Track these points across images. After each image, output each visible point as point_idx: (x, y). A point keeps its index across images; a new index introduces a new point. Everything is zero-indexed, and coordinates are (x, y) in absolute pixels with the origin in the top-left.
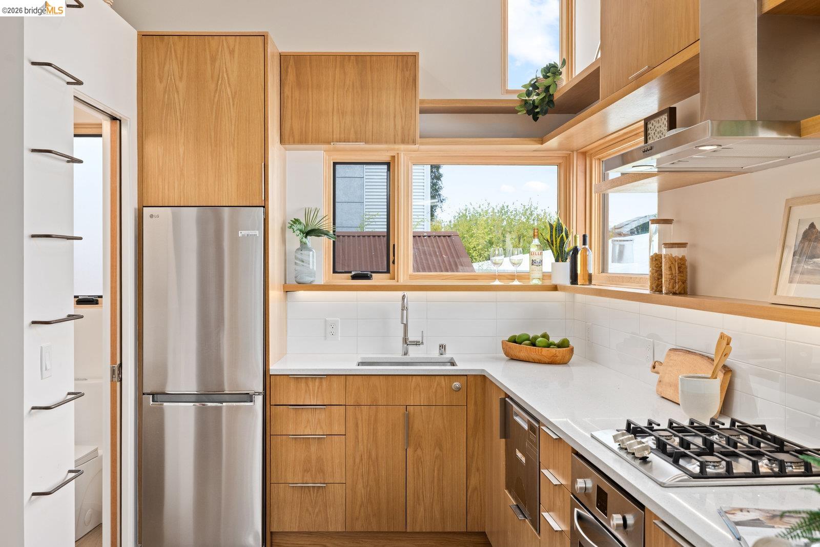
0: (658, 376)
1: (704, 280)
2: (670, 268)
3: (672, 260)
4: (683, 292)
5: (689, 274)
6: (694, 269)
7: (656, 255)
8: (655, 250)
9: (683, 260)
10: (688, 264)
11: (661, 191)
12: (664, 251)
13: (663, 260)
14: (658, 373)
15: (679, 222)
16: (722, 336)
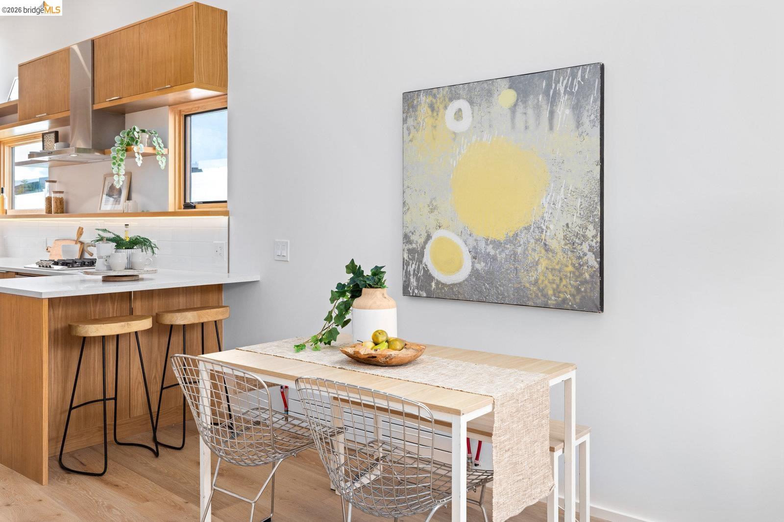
0: (49, 253)
1: (72, 207)
2: (56, 202)
3: (56, 199)
4: (62, 212)
5: (65, 205)
6: (67, 202)
7: (49, 197)
8: (48, 195)
9: (62, 198)
10: (64, 200)
11: (50, 167)
12: (53, 195)
13: (52, 199)
14: (49, 252)
15: (60, 182)
16: (80, 228)
